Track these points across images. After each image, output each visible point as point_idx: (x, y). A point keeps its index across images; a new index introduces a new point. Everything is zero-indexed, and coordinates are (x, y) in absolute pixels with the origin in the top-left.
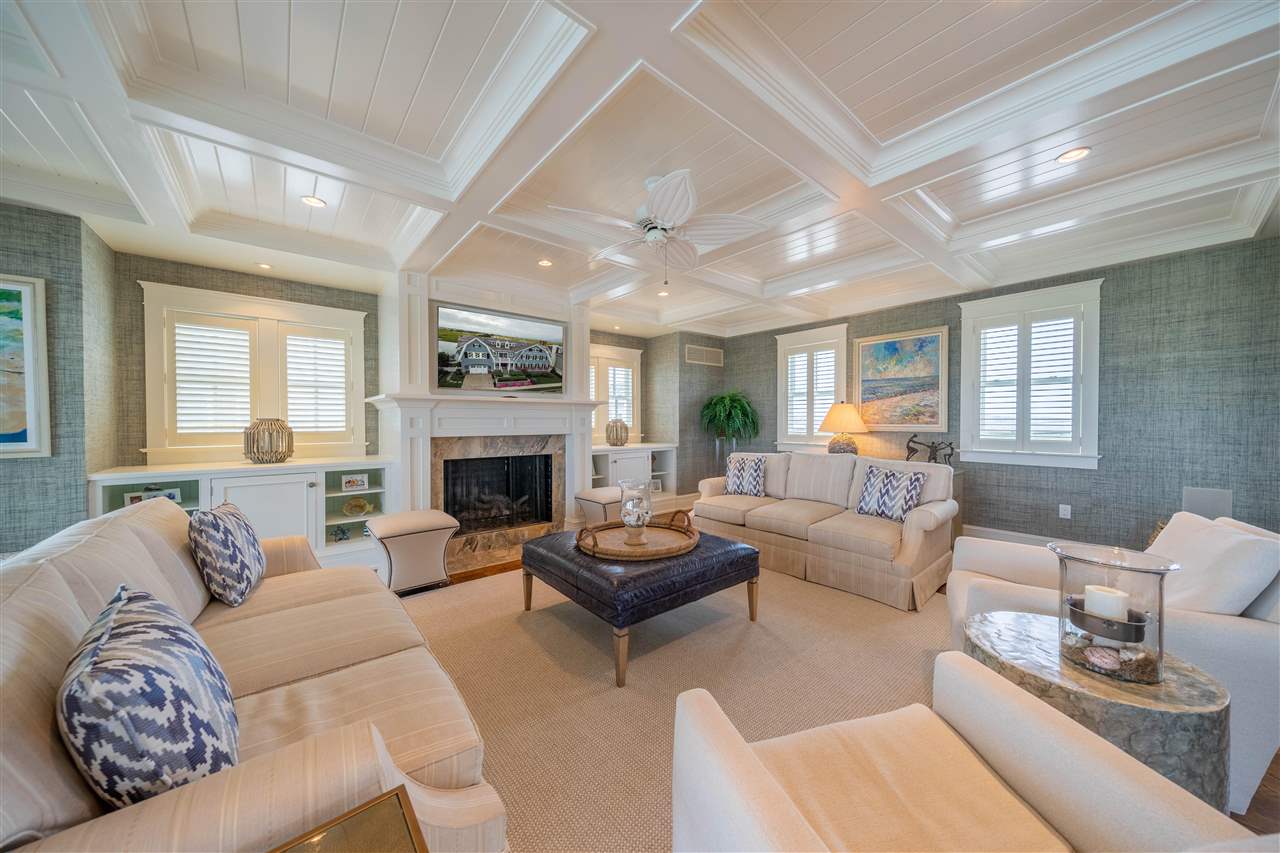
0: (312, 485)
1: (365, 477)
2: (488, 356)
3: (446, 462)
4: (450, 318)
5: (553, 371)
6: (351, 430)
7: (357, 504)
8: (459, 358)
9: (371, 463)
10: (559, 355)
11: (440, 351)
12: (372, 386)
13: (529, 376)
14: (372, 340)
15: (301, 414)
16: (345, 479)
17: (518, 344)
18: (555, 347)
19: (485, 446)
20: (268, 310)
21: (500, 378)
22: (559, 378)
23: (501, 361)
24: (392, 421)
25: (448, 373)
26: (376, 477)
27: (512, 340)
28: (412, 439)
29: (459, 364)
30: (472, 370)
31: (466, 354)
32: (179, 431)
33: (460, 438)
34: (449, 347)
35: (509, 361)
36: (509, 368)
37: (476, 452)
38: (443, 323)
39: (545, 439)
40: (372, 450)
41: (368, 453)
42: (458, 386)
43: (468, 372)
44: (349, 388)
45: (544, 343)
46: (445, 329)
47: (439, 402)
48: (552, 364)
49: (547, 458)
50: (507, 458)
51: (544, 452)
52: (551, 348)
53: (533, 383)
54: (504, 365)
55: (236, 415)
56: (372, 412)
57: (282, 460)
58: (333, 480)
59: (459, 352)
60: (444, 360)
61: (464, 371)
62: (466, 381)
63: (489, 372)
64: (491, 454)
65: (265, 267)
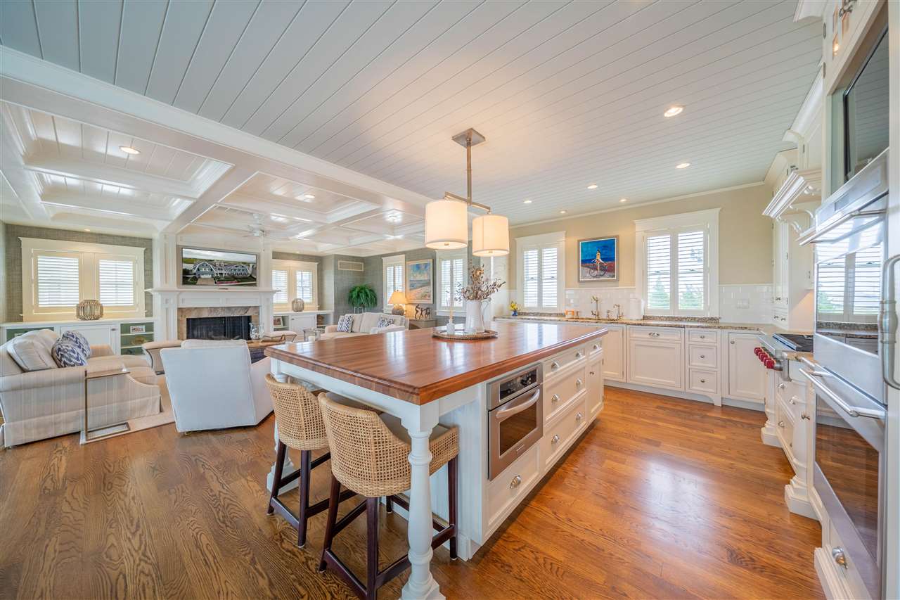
0: (113, 330)
1: (144, 327)
2: (212, 270)
3: (187, 319)
4: (188, 253)
5: (251, 276)
6: (136, 305)
7: (140, 340)
8: (195, 271)
9: (149, 320)
10: (254, 269)
11: (184, 268)
12: (149, 283)
13: (236, 278)
14: (148, 261)
15: (107, 298)
16: (132, 328)
17: (228, 264)
18: (251, 265)
19: (211, 311)
20: (89, 249)
21: (219, 280)
22: (255, 279)
23: (219, 272)
24: (157, 301)
25: (188, 278)
26: (149, 327)
27: (225, 262)
28: (167, 309)
29: (195, 274)
30: (202, 276)
31: (198, 269)
32: (40, 306)
33: (196, 308)
34: (189, 267)
35: (223, 272)
36: (224, 275)
37: (205, 315)
38: (184, 256)
39: (247, 308)
40: (149, 313)
41: (146, 316)
42: (195, 284)
43: (200, 277)
44: (135, 284)
45: (245, 263)
46: (186, 258)
47: (181, 292)
48: (250, 273)
49: (249, 319)
50: (225, 318)
51: (246, 315)
52: (249, 266)
53: (239, 282)
54: (221, 274)
55: (71, 297)
56: (149, 297)
57: (97, 319)
58: (125, 328)
59: (194, 268)
60: (186, 272)
61: (197, 277)
62: (199, 282)
63: (212, 277)
64: (215, 315)
65: (88, 230)
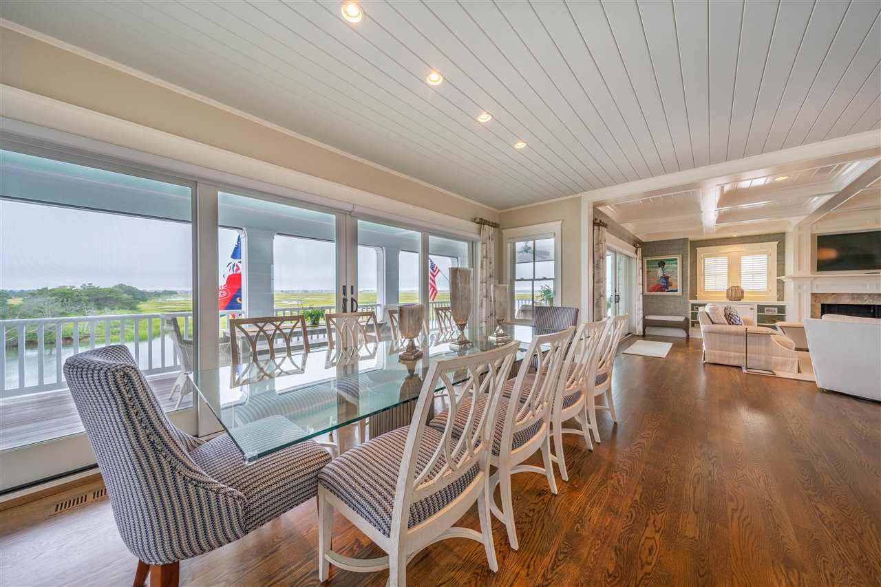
0: (752, 309)
1: (776, 309)
3: (822, 305)
6: (769, 290)
7: (773, 319)
9: (780, 303)
12: (781, 270)
14: (781, 253)
15: (747, 285)
16: (766, 309)
19: (853, 298)
20: (734, 249)
24: (790, 287)
26: (782, 309)
28: (799, 294)
32: (706, 290)
33: (833, 294)
37: (845, 301)
40: (781, 298)
41: (778, 300)
44: (769, 273)
47: (816, 278)
50: (874, 306)
55: (723, 285)
56: (781, 284)
57: (740, 300)
58: (761, 308)
64: (858, 302)
65: (735, 236)
